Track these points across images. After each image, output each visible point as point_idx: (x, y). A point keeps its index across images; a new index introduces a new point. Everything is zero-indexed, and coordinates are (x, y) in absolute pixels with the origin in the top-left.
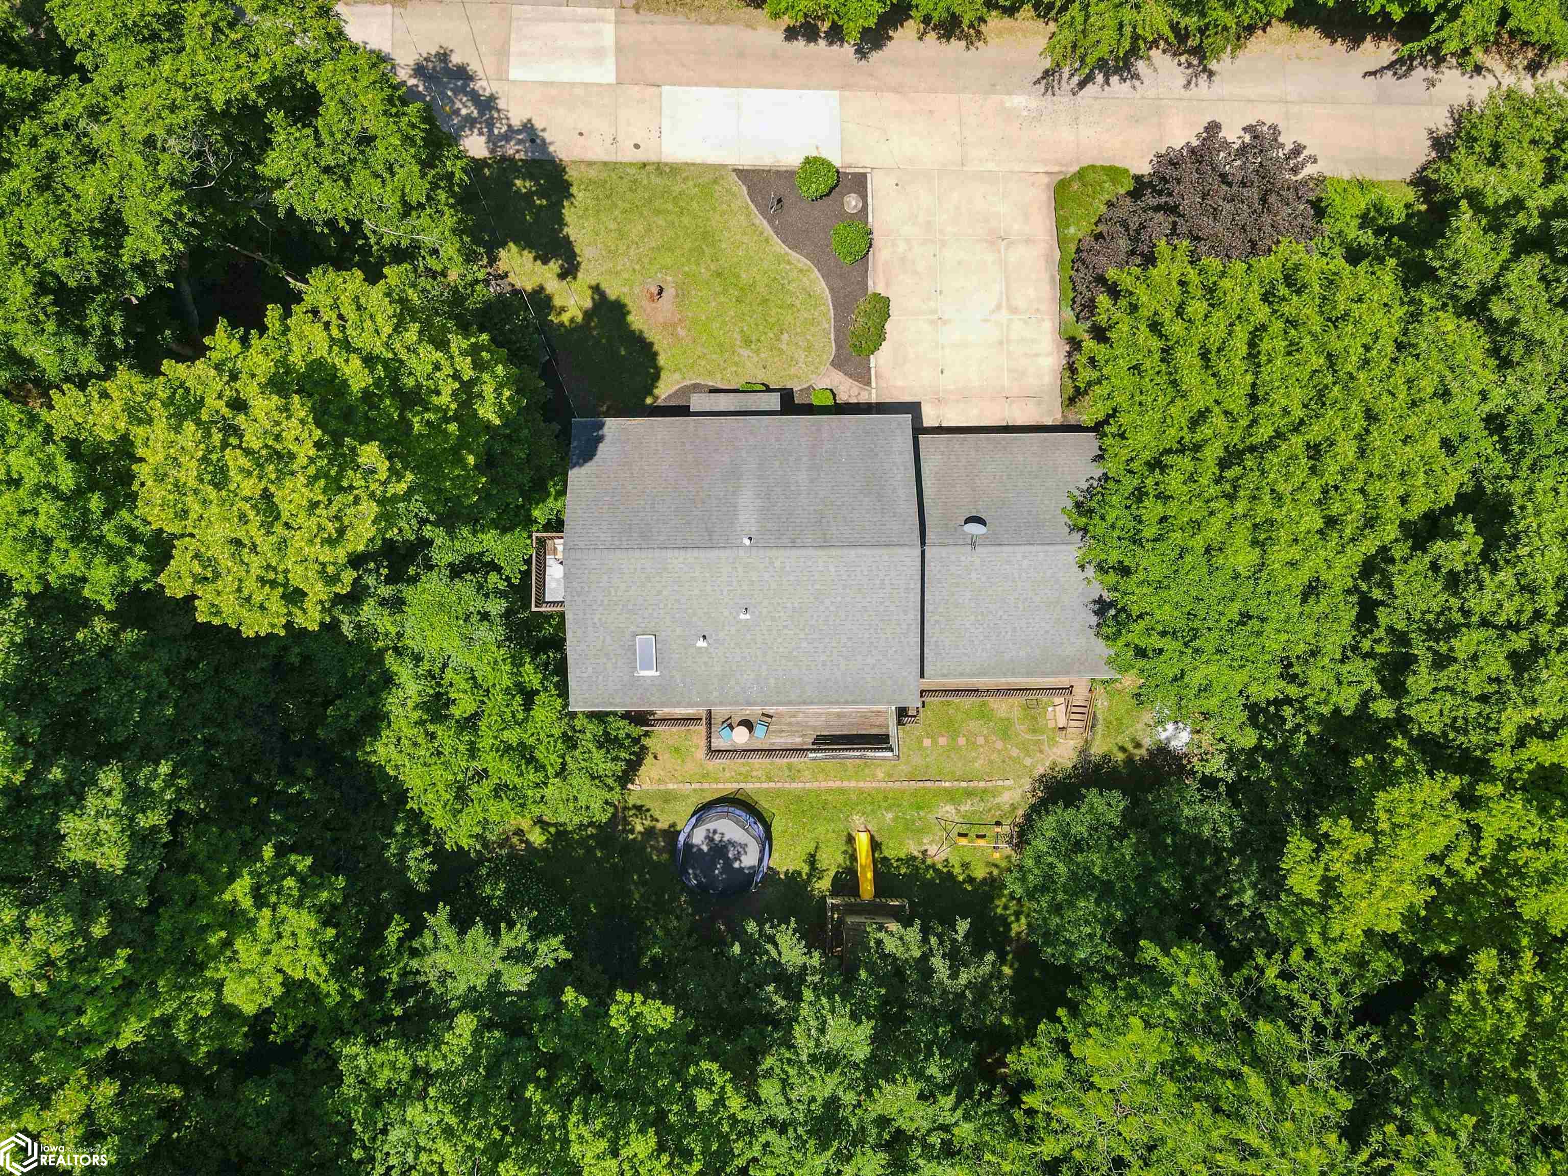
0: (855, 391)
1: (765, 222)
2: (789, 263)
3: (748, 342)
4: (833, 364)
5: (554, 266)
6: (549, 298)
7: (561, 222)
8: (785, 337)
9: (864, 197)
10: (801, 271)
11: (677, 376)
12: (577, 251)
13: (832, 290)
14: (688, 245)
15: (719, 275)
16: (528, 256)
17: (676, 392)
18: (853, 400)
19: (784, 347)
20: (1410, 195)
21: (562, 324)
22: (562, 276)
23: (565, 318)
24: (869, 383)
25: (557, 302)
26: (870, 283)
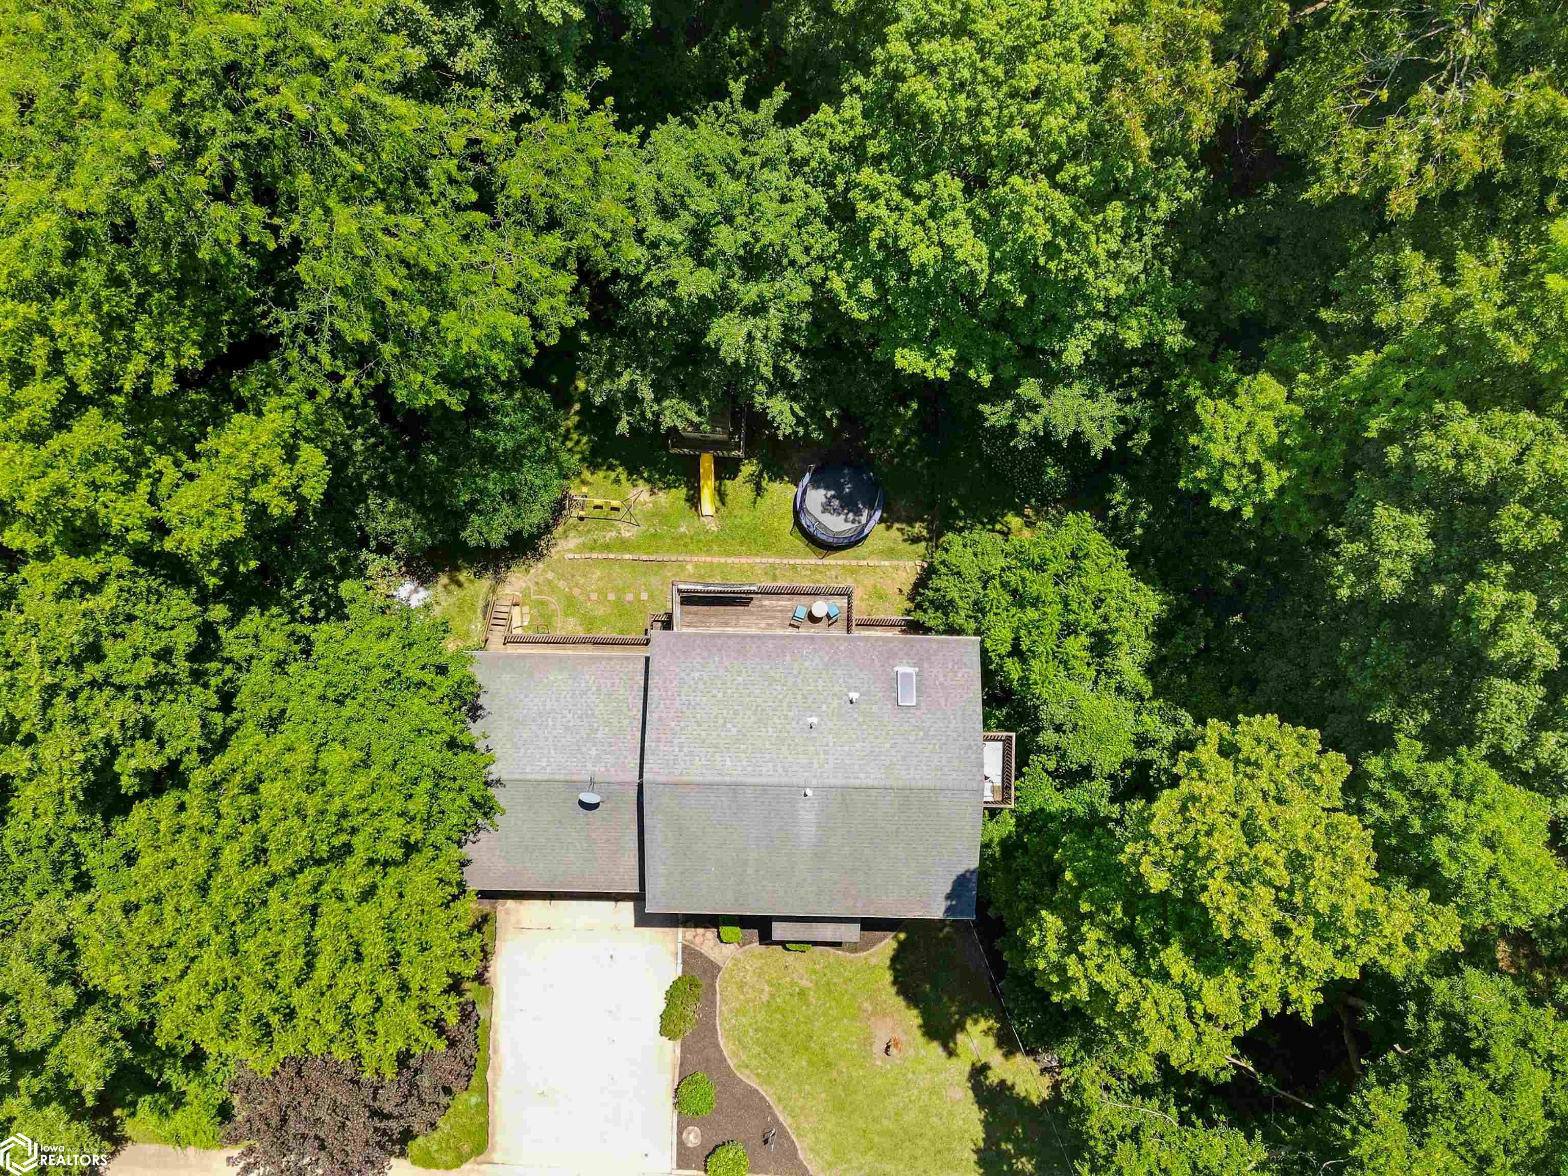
0: (698, 940)
1: (781, 1119)
2: (758, 1075)
3: (803, 993)
4: (719, 969)
5: (993, 1078)
6: (999, 1045)
7: (986, 1124)
8: (765, 997)
9: (681, 1144)
10: (747, 1066)
11: (873, 961)
12: (970, 1094)
13: (717, 1045)
14: (860, 1097)
15: (829, 1065)
16: (1020, 1090)
17: (874, 944)
18: (700, 931)
19: (767, 988)
20: (129, 1128)
21: (986, 1018)
22: (985, 1067)
23: (983, 1024)
24: (685, 948)
25: (991, 1041)
26: (678, 1052)
